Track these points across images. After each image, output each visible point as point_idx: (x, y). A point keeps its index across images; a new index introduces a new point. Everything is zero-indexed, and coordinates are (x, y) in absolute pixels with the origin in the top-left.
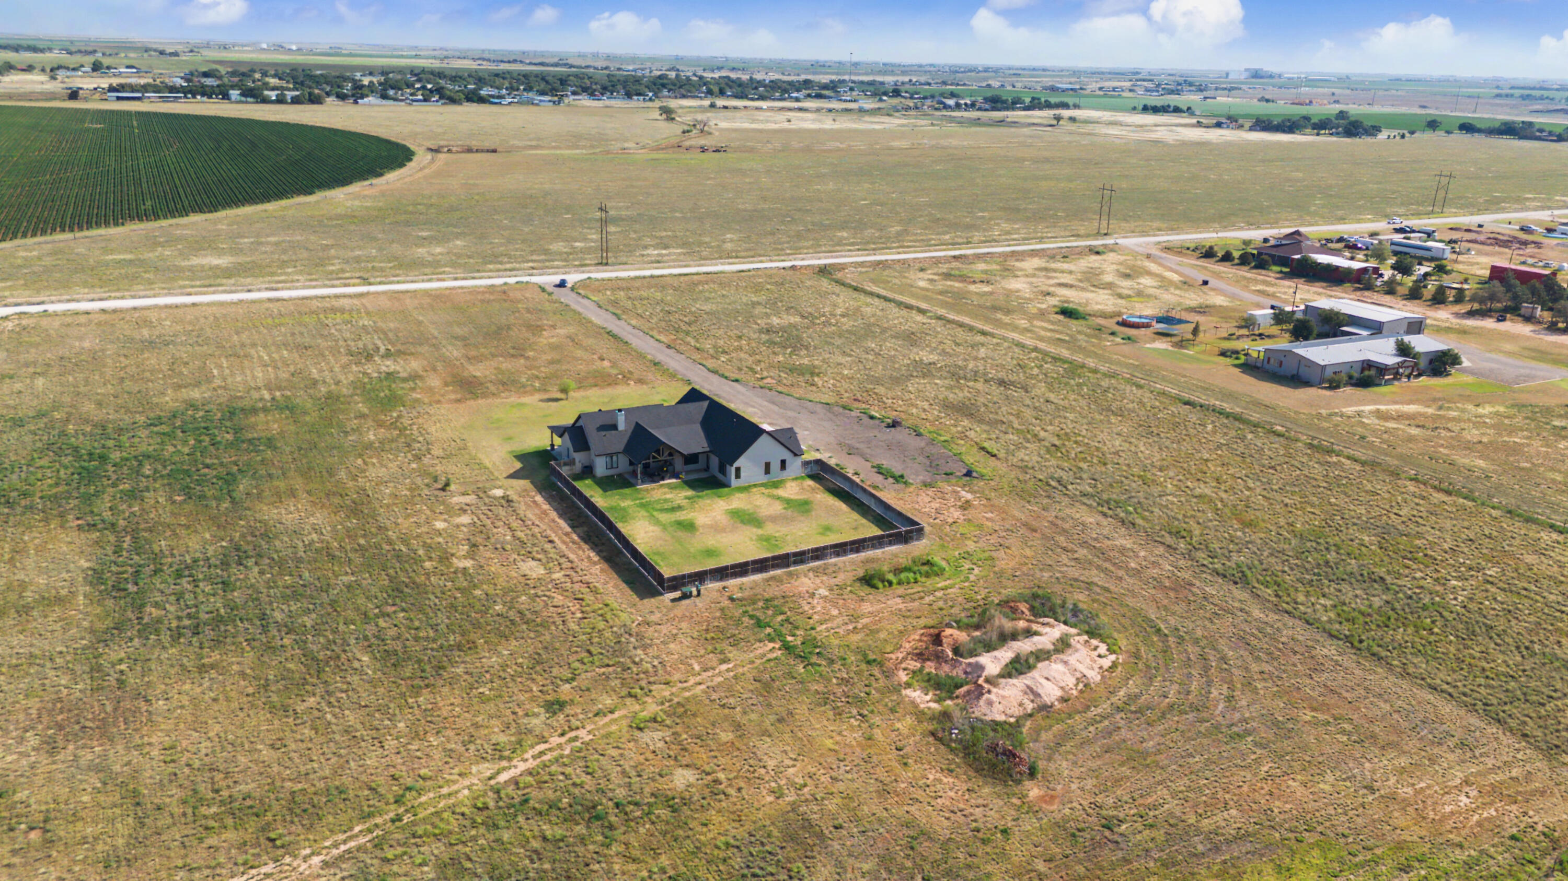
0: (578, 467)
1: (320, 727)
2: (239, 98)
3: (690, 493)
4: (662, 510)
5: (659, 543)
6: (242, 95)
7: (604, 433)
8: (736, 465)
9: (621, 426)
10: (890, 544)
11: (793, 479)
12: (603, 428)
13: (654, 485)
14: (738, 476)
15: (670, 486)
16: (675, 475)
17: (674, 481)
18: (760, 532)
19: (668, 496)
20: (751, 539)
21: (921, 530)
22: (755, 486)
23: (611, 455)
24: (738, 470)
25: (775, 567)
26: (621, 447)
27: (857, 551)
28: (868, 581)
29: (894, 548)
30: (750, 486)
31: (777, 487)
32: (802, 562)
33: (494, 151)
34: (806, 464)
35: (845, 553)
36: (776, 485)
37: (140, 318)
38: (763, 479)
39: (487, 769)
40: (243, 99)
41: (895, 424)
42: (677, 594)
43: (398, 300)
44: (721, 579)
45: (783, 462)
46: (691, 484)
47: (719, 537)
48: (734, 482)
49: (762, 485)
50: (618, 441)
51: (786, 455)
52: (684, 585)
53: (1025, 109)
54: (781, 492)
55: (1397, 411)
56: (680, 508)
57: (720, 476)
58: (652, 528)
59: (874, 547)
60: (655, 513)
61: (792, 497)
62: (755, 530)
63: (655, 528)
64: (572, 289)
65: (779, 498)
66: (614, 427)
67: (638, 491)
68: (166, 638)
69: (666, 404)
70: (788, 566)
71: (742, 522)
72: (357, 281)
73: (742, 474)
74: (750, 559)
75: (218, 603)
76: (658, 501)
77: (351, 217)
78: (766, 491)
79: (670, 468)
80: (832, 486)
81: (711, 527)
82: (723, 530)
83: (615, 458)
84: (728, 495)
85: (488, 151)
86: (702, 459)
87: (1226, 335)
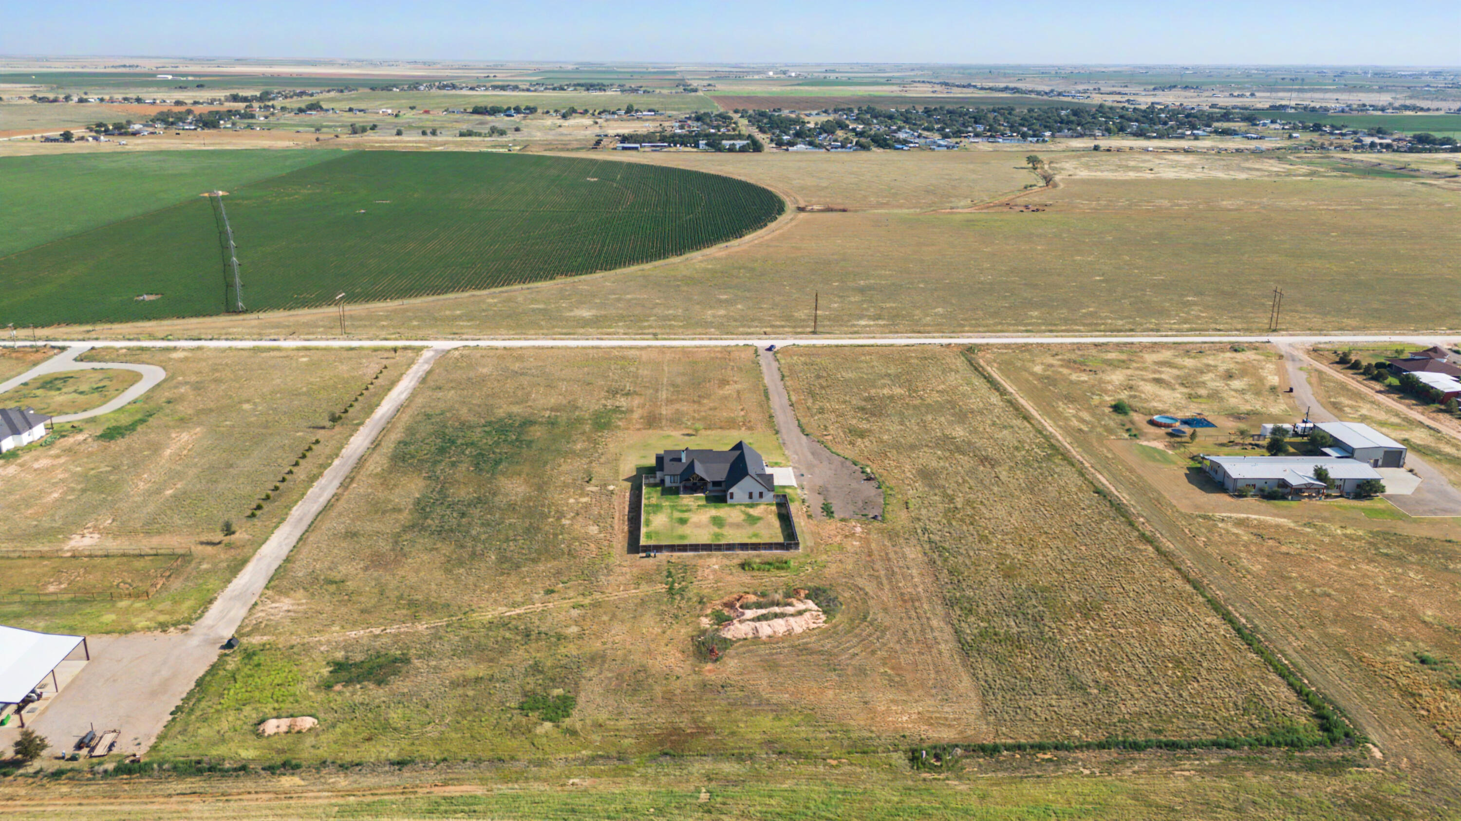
0: (658, 480)
1: (458, 580)
2: (703, 147)
3: (703, 503)
6: (707, 144)
7: (673, 463)
8: (731, 491)
9: (684, 460)
10: (778, 549)
11: (767, 504)
12: (673, 460)
13: (688, 496)
14: (732, 497)
15: (696, 498)
16: (704, 492)
17: (701, 495)
18: (718, 530)
19: (690, 503)
20: (709, 534)
21: (797, 545)
22: (742, 504)
23: (673, 475)
24: (732, 494)
25: (703, 550)
26: (680, 472)
28: (743, 566)
29: (778, 552)
30: (739, 504)
33: (844, 211)
34: (777, 496)
35: (747, 549)
36: (752, 506)
37: (518, 355)
38: (748, 501)
39: (504, 609)
40: (705, 149)
41: (872, 478)
42: (644, 555)
43: (663, 353)
44: (672, 551)
45: (761, 493)
46: (708, 498)
47: (694, 529)
48: (729, 501)
49: (747, 504)
50: (679, 469)
51: (762, 489)
54: (751, 510)
55: (1259, 521)
56: (690, 510)
57: (721, 496)
58: (665, 519)
59: (765, 549)
60: (675, 511)
61: (755, 514)
62: (716, 528)
64: (775, 352)
65: (746, 514)
66: (680, 460)
67: (678, 498)
68: (427, 534)
71: (714, 523)
72: (651, 336)
73: (735, 497)
75: (455, 522)
76: (682, 505)
77: (690, 280)
78: (743, 509)
79: (704, 487)
80: (784, 512)
81: (696, 523)
82: (700, 526)
83: (675, 477)
84: (725, 508)
85: (841, 211)
86: (720, 485)
87: (1225, 441)
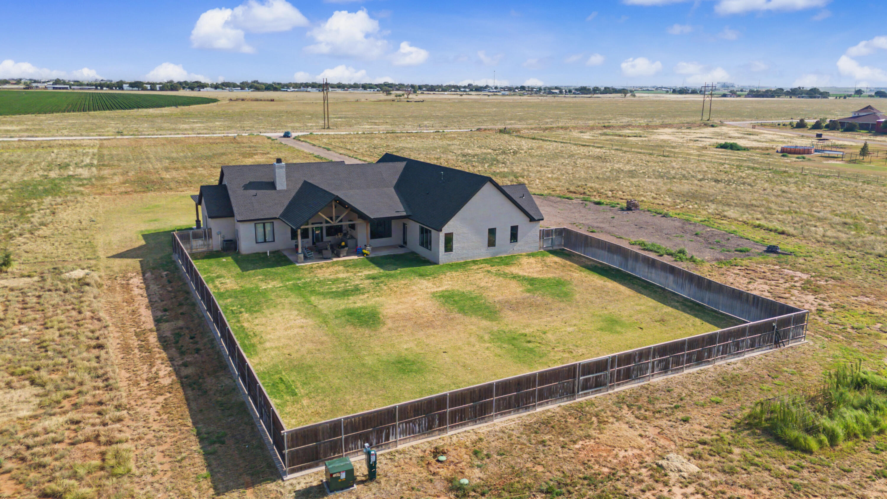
0: (216, 242)
2: (128, 88)
3: (375, 271)
4: (324, 295)
5: (309, 346)
6: (130, 86)
7: (254, 192)
8: (446, 229)
9: (281, 184)
10: (753, 346)
11: (529, 255)
12: (254, 186)
13: (322, 263)
14: (449, 247)
15: (346, 265)
16: (358, 252)
17: (355, 257)
18: (495, 326)
19: (341, 276)
20: (481, 339)
21: (801, 319)
22: (475, 262)
23: (263, 221)
24: (449, 239)
26: (279, 211)
27: (699, 360)
30: (466, 263)
31: (507, 264)
32: (599, 385)
33: (272, 100)
34: (546, 234)
36: (508, 261)
38: (484, 252)
40: (131, 88)
41: (631, 207)
44: (429, 429)
45: (514, 231)
46: (377, 262)
47: (421, 335)
48: (443, 256)
49: (485, 261)
50: (275, 203)
51: (519, 219)
52: (335, 448)
53: (601, 93)
54: (514, 270)
56: (356, 290)
57: (422, 251)
58: (301, 321)
59: (725, 352)
60: (314, 299)
61: (535, 275)
62: (485, 323)
63: (310, 321)
64: (294, 138)
65: (515, 277)
66: (272, 185)
67: (297, 270)
69: (348, 161)
70: (571, 393)
71: (462, 311)
73: (455, 245)
74: (494, 380)
76: (321, 283)
78: (494, 269)
79: (351, 242)
80: (590, 263)
81: (406, 318)
82: (430, 324)
83: (268, 227)
84: (433, 275)
85: (268, 100)
86: (396, 228)
